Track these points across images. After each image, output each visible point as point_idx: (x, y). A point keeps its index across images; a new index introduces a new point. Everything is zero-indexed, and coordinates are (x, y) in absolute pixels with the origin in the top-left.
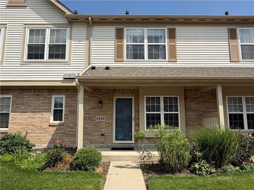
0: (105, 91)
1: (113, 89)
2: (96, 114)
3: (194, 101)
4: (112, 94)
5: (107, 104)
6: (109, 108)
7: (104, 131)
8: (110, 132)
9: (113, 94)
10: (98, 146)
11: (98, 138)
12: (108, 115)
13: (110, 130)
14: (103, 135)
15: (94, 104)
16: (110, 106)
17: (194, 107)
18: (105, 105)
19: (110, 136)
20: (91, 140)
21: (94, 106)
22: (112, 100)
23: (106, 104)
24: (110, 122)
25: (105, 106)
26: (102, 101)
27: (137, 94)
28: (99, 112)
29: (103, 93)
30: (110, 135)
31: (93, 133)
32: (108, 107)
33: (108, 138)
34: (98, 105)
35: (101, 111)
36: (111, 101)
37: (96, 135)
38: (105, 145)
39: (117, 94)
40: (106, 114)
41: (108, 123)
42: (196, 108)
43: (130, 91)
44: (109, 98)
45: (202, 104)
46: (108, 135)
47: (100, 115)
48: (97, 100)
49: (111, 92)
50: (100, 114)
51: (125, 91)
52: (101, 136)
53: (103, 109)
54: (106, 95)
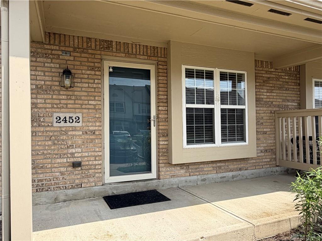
0: (80, 43)
1: (103, 41)
2: (55, 106)
3: (265, 84)
4: (99, 52)
5: (86, 81)
6: (93, 90)
7: (80, 155)
8: (96, 157)
9: (103, 53)
10: (62, 197)
11: (62, 174)
12: (90, 111)
13: (97, 149)
14: (76, 165)
15: (47, 78)
16: (95, 86)
17: (266, 97)
18: (81, 82)
19: (97, 167)
20: (41, 181)
21: (48, 83)
22: (101, 69)
23: (83, 80)
24: (96, 128)
25: (82, 86)
26: (73, 71)
27: (163, 59)
28: (62, 102)
29: (75, 49)
30: (97, 162)
31: (45, 161)
32: (89, 87)
33: (90, 171)
34: (60, 82)
35: (70, 99)
36: (97, 73)
37: (55, 165)
38: (84, 192)
39: (114, 54)
40: (84, 106)
41: (91, 131)
42: (268, 100)
43: (145, 50)
44: (92, 64)
45: (277, 91)
46: (91, 163)
47: (66, 110)
48: (55, 66)
49: (98, 47)
50: (67, 108)
51: (134, 50)
52: (70, 169)
53: (76, 93)
54: (83, 55)
